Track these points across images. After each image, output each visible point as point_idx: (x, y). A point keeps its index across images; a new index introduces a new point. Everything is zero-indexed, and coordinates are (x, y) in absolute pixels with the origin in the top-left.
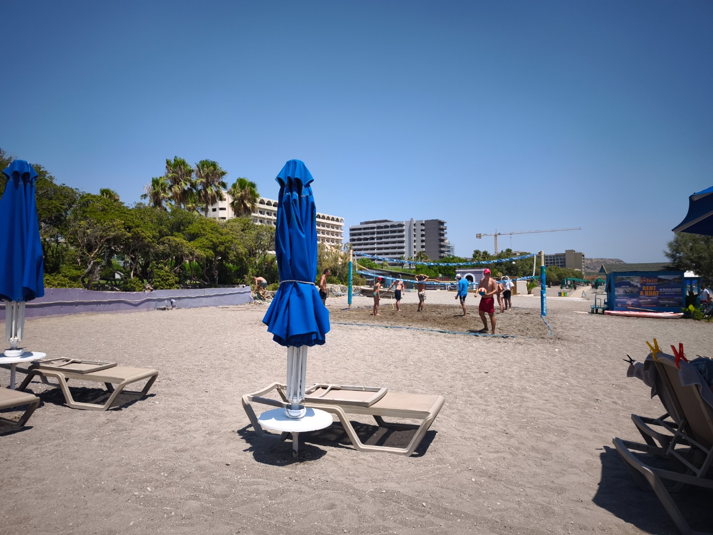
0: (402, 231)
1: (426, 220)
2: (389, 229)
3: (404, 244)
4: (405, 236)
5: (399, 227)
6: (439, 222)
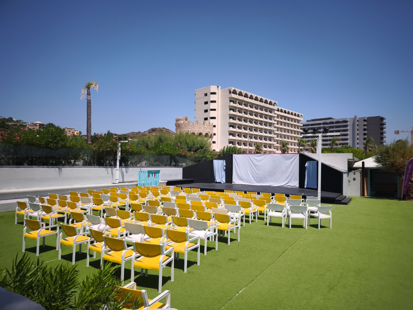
0: (346, 126)
1: (368, 116)
2: (335, 125)
3: (348, 137)
4: (349, 130)
5: (344, 123)
6: (381, 118)
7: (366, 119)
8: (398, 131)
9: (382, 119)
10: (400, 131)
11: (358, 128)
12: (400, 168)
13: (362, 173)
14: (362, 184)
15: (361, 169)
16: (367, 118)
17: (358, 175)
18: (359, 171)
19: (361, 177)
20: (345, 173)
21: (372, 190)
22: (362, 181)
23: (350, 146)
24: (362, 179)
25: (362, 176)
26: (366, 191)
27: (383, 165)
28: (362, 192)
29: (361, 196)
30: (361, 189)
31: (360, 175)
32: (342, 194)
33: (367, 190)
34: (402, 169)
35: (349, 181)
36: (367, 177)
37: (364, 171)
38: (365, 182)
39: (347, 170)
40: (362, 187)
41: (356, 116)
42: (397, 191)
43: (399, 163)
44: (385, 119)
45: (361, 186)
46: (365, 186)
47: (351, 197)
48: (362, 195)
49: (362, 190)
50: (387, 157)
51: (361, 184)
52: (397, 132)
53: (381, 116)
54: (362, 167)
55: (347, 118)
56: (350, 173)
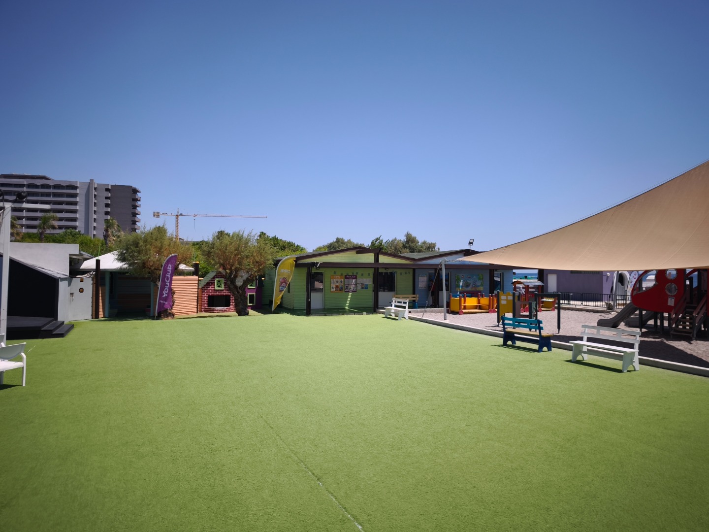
0: (75, 196)
1: (113, 184)
4: (79, 204)
5: (69, 189)
6: (133, 190)
7: (110, 188)
8: (158, 213)
9: (135, 191)
10: (161, 213)
11: (96, 201)
12: (155, 269)
13: (95, 279)
14: (94, 298)
15: (94, 272)
16: (112, 186)
17: (88, 283)
18: (91, 275)
19: (93, 286)
20: (63, 279)
21: (112, 306)
22: (94, 292)
23: (79, 231)
24: (94, 289)
25: (95, 285)
26: (101, 310)
27: (130, 265)
28: (94, 313)
29: (92, 318)
30: (92, 306)
31: (92, 282)
32: (56, 318)
33: (103, 308)
34: (157, 272)
35: (72, 294)
36: (103, 285)
37: (99, 275)
38: (100, 295)
39: (68, 274)
40: (94, 304)
41: (92, 180)
42: (150, 307)
43: (154, 262)
44: (139, 192)
45: (92, 302)
46: (101, 301)
47: (73, 323)
48: (94, 316)
49: (94, 309)
50: (137, 252)
51: (92, 298)
52: (157, 215)
53: (134, 186)
54: (95, 268)
55: (77, 182)
56: (74, 279)
